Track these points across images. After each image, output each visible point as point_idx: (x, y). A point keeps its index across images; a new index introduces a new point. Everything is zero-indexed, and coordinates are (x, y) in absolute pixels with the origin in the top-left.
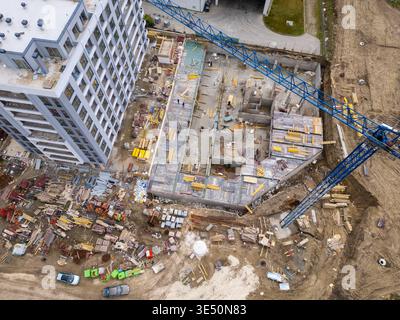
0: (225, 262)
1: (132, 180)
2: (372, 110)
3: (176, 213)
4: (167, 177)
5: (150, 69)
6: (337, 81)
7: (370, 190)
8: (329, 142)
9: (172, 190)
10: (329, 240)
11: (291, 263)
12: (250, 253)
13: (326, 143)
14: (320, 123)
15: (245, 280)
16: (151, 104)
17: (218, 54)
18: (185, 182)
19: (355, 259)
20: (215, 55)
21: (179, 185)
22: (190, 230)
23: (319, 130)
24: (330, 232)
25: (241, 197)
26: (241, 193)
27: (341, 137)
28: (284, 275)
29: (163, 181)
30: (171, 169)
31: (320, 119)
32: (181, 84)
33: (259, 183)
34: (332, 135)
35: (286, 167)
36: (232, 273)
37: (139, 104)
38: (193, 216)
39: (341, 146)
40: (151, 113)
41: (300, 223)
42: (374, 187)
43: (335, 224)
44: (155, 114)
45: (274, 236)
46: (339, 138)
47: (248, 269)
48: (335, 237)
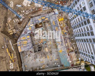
0: (31, 4)
1: (60, 13)
2: (5, 60)
3: (45, 9)
4: (52, 17)
5: (75, 48)
6: (17, 67)
7: (3, 34)
8: (15, 44)
9: (49, 15)
10: (11, 20)
11: (17, 10)
12: (26, 8)
13: (16, 44)
14: (19, 50)
15: (25, 3)
16: (67, 36)
17: (58, 67)
18: (47, 18)
19: (4, 17)
20: (59, 66)
21: (48, 16)
22: (41, 7)
23: (19, 48)
24: (11, 22)
25: (33, 20)
26: (33, 21)
27: (12, 47)
28: (18, 7)
29: (52, 16)
30: (52, 20)
31: (19, 52)
32: (63, 47)
33: (30, 25)
34: (15, 47)
35: (25, 32)
36: (28, 3)
37: (71, 34)
38: (41, 10)
39: (12, 44)
40: (66, 33)
41: (17, 19)
42: (2, 36)
43: (10, 24)
44: (64, 33)
45: (22, 14)
46: (13, 46)
47: (25, 5)
48: (10, 21)
